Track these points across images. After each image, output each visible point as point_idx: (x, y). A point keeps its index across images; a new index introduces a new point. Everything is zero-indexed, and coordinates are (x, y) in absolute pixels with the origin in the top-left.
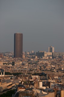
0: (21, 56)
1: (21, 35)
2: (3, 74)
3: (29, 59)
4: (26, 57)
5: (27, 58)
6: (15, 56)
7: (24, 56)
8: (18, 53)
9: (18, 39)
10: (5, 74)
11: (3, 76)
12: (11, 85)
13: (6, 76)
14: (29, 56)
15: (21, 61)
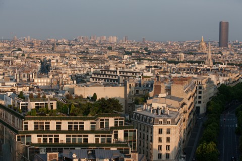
0: (227, 46)
1: (227, 23)
2: (225, 64)
3: (235, 48)
4: (231, 47)
5: (233, 48)
6: (220, 46)
7: (229, 46)
8: (223, 42)
9: (224, 28)
10: (228, 65)
11: (225, 66)
12: (239, 76)
13: (229, 66)
14: (235, 46)
15: (228, 51)
